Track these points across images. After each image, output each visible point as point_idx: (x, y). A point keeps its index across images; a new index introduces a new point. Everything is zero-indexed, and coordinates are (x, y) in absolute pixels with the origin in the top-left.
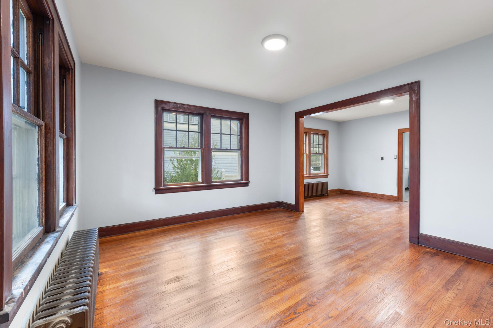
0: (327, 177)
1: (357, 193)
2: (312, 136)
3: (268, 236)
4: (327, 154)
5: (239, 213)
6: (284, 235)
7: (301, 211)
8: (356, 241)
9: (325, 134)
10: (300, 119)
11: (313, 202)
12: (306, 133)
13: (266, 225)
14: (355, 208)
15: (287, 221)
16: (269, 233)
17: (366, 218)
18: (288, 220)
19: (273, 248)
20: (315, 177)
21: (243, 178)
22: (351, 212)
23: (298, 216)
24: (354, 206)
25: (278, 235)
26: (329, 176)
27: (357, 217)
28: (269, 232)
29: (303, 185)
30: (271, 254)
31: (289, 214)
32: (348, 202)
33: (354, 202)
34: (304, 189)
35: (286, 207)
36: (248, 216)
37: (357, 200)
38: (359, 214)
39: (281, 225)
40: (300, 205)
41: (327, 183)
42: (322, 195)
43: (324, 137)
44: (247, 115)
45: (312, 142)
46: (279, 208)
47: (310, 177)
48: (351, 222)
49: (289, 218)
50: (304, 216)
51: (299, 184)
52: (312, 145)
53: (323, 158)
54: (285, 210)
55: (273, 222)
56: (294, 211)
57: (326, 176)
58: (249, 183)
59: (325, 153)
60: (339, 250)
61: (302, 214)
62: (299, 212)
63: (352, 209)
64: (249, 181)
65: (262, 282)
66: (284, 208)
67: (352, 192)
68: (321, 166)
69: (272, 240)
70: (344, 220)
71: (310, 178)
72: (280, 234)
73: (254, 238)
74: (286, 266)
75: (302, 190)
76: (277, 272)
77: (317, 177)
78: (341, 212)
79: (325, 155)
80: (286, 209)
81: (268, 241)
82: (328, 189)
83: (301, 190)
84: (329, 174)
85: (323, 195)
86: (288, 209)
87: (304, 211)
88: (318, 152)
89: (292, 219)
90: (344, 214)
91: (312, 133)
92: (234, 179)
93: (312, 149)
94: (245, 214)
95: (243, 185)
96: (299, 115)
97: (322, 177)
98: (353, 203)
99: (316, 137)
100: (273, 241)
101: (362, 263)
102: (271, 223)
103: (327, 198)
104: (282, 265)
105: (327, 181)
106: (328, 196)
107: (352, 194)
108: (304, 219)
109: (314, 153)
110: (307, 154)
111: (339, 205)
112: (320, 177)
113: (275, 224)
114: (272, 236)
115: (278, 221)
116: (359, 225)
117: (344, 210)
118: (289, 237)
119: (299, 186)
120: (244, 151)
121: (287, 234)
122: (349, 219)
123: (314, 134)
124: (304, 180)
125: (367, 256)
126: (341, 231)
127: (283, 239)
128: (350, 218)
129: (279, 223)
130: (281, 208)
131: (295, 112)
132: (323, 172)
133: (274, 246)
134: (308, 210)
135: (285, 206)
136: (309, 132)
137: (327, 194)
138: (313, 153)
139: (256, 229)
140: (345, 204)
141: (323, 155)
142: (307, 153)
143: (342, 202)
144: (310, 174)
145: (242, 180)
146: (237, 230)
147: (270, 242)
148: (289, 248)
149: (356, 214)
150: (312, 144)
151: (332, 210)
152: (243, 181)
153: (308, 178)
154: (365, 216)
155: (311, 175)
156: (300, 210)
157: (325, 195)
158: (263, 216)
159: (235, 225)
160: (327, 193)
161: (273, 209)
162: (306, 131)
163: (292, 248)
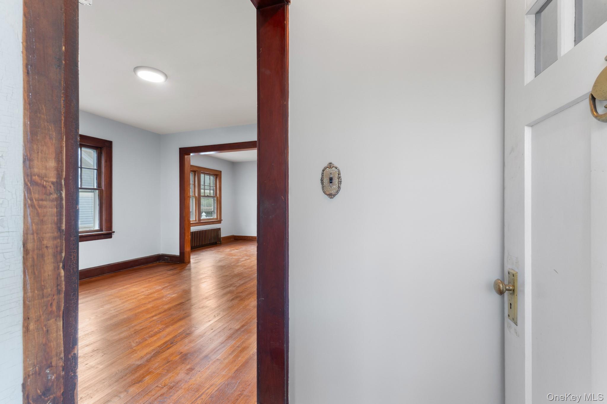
0: (221, 223)
1: (250, 238)
2: (202, 176)
3: (143, 292)
4: (219, 197)
5: (97, 275)
6: (164, 288)
7: (187, 262)
8: (240, 279)
9: (217, 175)
10: (186, 156)
11: (203, 252)
12: (194, 172)
13: (139, 282)
14: (245, 252)
15: (168, 274)
16: (143, 290)
17: (253, 260)
18: (170, 272)
19: (150, 302)
20: (206, 223)
21: (103, 227)
22: (241, 256)
23: (182, 267)
24: (246, 250)
25: (156, 289)
26: (222, 222)
27: (246, 260)
28: (143, 288)
29: (189, 232)
30: (147, 308)
31: (171, 267)
32: (240, 248)
33: (247, 247)
34: (190, 236)
35: (168, 259)
36: (112, 277)
37: (250, 245)
38: (248, 257)
39: (160, 279)
40: (186, 256)
41: (219, 229)
42: (213, 243)
43: (217, 178)
44: (110, 143)
45: (202, 183)
46: (158, 262)
47: (200, 222)
48: (239, 265)
49: (171, 271)
50: (190, 266)
51: (185, 231)
52: (202, 187)
53: (216, 202)
54: (166, 263)
55: (150, 278)
56: (178, 263)
57: (218, 222)
58: (113, 234)
59: (218, 196)
60: (223, 289)
61: (189, 265)
62: (185, 263)
63: (243, 254)
64: (113, 231)
65: (135, 333)
66: (165, 262)
67: (246, 238)
68: (213, 210)
69: (148, 295)
70: (232, 264)
71: (199, 224)
72: (160, 287)
73: (122, 298)
74: (164, 313)
75: (188, 238)
76: (155, 320)
77: (208, 223)
78: (231, 257)
79: (217, 198)
80: (168, 263)
81: (143, 297)
82: (221, 237)
83: (186, 238)
84: (222, 219)
85: (215, 243)
86: (171, 262)
87: (190, 262)
88: (210, 195)
89: (174, 271)
90: (234, 259)
91: (202, 173)
92: (88, 229)
93: (202, 191)
94: (106, 276)
95: (102, 236)
96: (184, 152)
97: (214, 223)
98: (245, 248)
99: (207, 177)
100: (150, 296)
101: (241, 294)
102: (147, 279)
103: (220, 245)
104: (160, 313)
105: (220, 227)
106: (221, 244)
107: (246, 240)
108: (190, 269)
109: (205, 196)
110: (196, 197)
111: (231, 251)
112: (212, 223)
113: (152, 280)
114: (149, 292)
115: (157, 276)
116: (246, 266)
117: (235, 255)
118: (170, 288)
119: (185, 233)
120: (104, 191)
121: (168, 286)
122: (237, 263)
123: (204, 174)
124: (191, 227)
125: (246, 288)
126: (228, 274)
127: (163, 292)
128: (239, 262)
129: (158, 278)
130: (162, 262)
131: (180, 147)
132: (216, 217)
133: (150, 300)
134: (196, 260)
135: (166, 259)
136: (198, 171)
137: (220, 242)
138: (203, 196)
139: (125, 288)
140: (237, 249)
141: (215, 198)
142: (197, 195)
143: (234, 248)
144: (199, 220)
145: (101, 230)
146: (95, 295)
147: (145, 298)
148: (170, 298)
149: (246, 258)
150: (203, 185)
151: (223, 256)
152: (103, 231)
153: (197, 224)
154: (253, 258)
155: (201, 221)
156: (186, 260)
157: (217, 242)
158: (135, 274)
159: (91, 289)
160: (219, 240)
161: (150, 265)
162: (195, 169)
163: (174, 297)
